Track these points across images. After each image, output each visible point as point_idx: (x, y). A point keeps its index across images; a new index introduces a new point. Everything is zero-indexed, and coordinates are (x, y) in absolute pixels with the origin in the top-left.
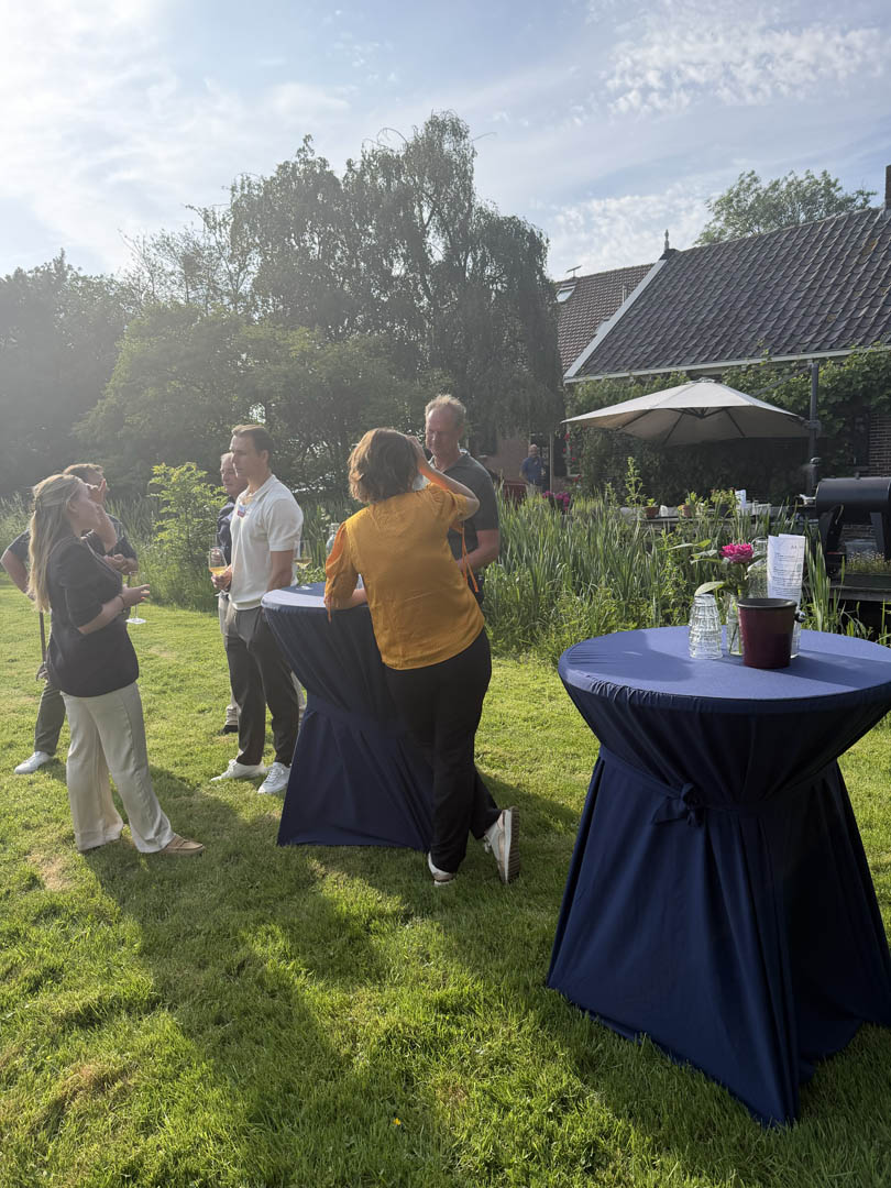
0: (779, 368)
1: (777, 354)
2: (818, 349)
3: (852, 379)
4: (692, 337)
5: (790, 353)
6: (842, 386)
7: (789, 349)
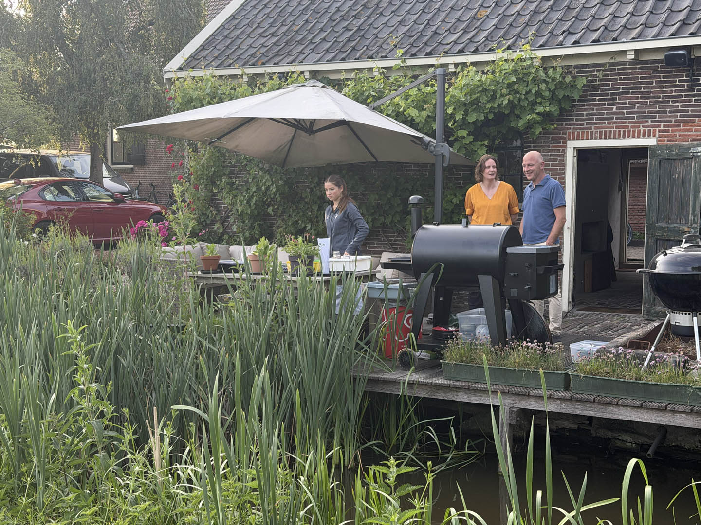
0: (414, 73)
1: (414, 55)
2: (461, 52)
3: (494, 91)
4: (322, 30)
5: (429, 54)
6: (484, 99)
7: (429, 49)
